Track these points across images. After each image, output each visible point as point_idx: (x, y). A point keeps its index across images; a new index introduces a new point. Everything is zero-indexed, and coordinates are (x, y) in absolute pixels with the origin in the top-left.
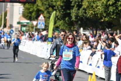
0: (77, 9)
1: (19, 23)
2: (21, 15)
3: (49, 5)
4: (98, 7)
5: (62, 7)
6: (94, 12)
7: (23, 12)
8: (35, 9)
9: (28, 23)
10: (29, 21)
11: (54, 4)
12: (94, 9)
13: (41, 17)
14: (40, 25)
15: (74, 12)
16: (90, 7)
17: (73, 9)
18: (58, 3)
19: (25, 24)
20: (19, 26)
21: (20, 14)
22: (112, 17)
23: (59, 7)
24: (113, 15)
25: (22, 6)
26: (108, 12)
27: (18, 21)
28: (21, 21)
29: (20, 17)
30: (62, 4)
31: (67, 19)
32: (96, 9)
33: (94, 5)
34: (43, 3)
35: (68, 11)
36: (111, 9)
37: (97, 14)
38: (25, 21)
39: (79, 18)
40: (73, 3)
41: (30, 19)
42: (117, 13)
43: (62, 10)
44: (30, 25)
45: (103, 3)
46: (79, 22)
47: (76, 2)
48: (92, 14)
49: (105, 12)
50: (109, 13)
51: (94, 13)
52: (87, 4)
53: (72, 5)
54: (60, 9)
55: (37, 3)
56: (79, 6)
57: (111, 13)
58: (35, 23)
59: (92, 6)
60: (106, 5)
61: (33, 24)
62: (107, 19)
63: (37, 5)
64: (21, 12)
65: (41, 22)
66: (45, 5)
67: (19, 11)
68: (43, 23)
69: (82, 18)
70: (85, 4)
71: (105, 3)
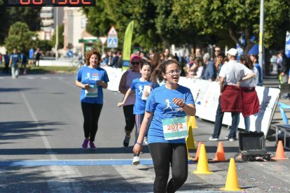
0: (164, 16)
1: (81, 41)
2: (84, 29)
3: (123, 12)
4: (196, 14)
5: (141, 15)
6: (191, 19)
7: (87, 24)
8: (103, 19)
9: (94, 41)
10: (95, 38)
11: (131, 11)
12: (189, 15)
13: (113, 31)
14: (111, 43)
15: (159, 22)
16: (184, 13)
17: (157, 18)
18: (136, 9)
19: (91, 42)
20: (82, 45)
21: (82, 27)
22: (218, 27)
23: (138, 15)
24: (218, 23)
25: (84, 16)
26: (212, 20)
27: (80, 38)
28: (85, 38)
29: (83, 33)
30: (141, 11)
31: (149, 32)
32: (193, 16)
33: (190, 10)
34: (114, 10)
35: (152, 21)
36: (215, 15)
37: (195, 23)
38: (90, 38)
39: (166, 30)
40: (158, 8)
41: (98, 34)
42: (225, 21)
43: (143, 20)
44: (98, 44)
45: (203, 6)
46: (168, 36)
47: (162, 7)
48: (187, 23)
49: (206, 20)
50: (213, 22)
51: (189, 22)
52: (179, 8)
53: (158, 11)
54: (139, 18)
55: (105, 11)
56: (168, 13)
57: (216, 22)
58: (103, 40)
59: (187, 12)
60: (208, 10)
61: (101, 42)
62: (209, 31)
63: (106, 14)
64: (84, 25)
65: (113, 39)
66: (118, 12)
67: (82, 24)
68: (115, 40)
69: (172, 30)
70: (176, 9)
71: (205, 6)
